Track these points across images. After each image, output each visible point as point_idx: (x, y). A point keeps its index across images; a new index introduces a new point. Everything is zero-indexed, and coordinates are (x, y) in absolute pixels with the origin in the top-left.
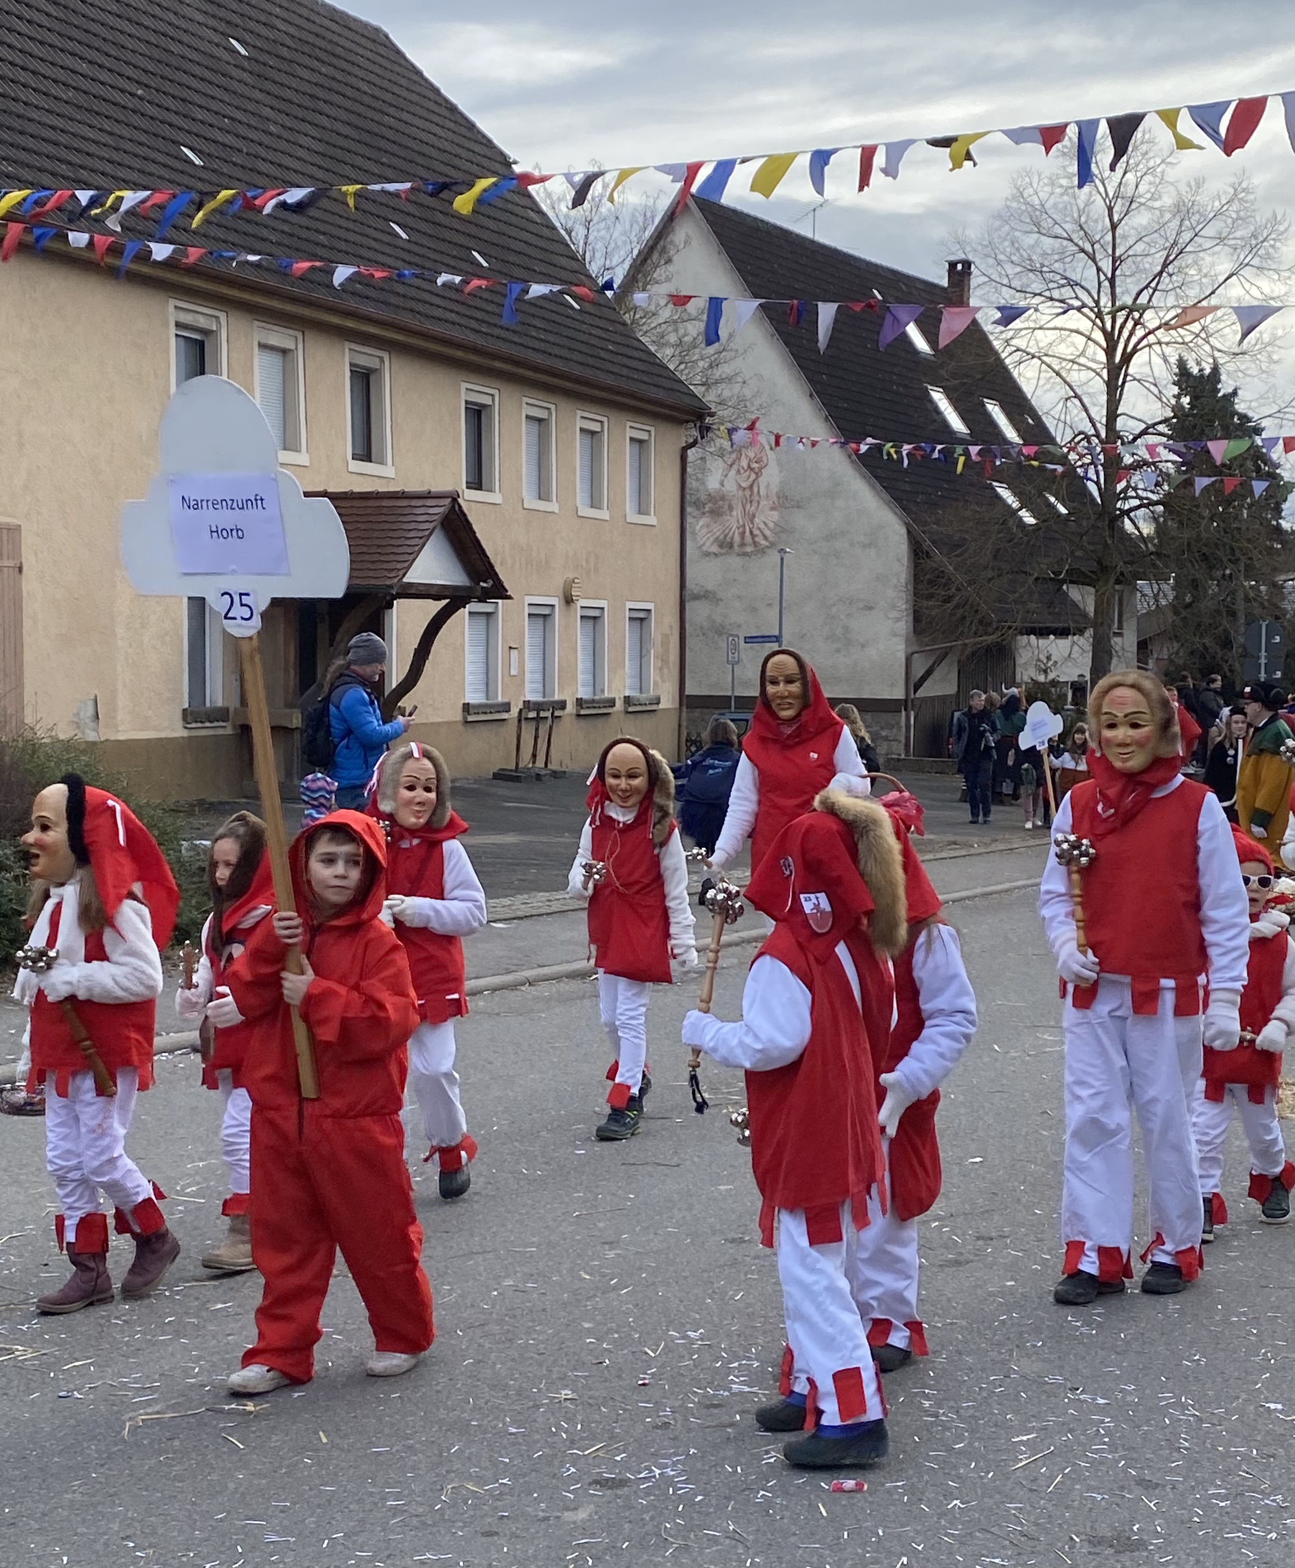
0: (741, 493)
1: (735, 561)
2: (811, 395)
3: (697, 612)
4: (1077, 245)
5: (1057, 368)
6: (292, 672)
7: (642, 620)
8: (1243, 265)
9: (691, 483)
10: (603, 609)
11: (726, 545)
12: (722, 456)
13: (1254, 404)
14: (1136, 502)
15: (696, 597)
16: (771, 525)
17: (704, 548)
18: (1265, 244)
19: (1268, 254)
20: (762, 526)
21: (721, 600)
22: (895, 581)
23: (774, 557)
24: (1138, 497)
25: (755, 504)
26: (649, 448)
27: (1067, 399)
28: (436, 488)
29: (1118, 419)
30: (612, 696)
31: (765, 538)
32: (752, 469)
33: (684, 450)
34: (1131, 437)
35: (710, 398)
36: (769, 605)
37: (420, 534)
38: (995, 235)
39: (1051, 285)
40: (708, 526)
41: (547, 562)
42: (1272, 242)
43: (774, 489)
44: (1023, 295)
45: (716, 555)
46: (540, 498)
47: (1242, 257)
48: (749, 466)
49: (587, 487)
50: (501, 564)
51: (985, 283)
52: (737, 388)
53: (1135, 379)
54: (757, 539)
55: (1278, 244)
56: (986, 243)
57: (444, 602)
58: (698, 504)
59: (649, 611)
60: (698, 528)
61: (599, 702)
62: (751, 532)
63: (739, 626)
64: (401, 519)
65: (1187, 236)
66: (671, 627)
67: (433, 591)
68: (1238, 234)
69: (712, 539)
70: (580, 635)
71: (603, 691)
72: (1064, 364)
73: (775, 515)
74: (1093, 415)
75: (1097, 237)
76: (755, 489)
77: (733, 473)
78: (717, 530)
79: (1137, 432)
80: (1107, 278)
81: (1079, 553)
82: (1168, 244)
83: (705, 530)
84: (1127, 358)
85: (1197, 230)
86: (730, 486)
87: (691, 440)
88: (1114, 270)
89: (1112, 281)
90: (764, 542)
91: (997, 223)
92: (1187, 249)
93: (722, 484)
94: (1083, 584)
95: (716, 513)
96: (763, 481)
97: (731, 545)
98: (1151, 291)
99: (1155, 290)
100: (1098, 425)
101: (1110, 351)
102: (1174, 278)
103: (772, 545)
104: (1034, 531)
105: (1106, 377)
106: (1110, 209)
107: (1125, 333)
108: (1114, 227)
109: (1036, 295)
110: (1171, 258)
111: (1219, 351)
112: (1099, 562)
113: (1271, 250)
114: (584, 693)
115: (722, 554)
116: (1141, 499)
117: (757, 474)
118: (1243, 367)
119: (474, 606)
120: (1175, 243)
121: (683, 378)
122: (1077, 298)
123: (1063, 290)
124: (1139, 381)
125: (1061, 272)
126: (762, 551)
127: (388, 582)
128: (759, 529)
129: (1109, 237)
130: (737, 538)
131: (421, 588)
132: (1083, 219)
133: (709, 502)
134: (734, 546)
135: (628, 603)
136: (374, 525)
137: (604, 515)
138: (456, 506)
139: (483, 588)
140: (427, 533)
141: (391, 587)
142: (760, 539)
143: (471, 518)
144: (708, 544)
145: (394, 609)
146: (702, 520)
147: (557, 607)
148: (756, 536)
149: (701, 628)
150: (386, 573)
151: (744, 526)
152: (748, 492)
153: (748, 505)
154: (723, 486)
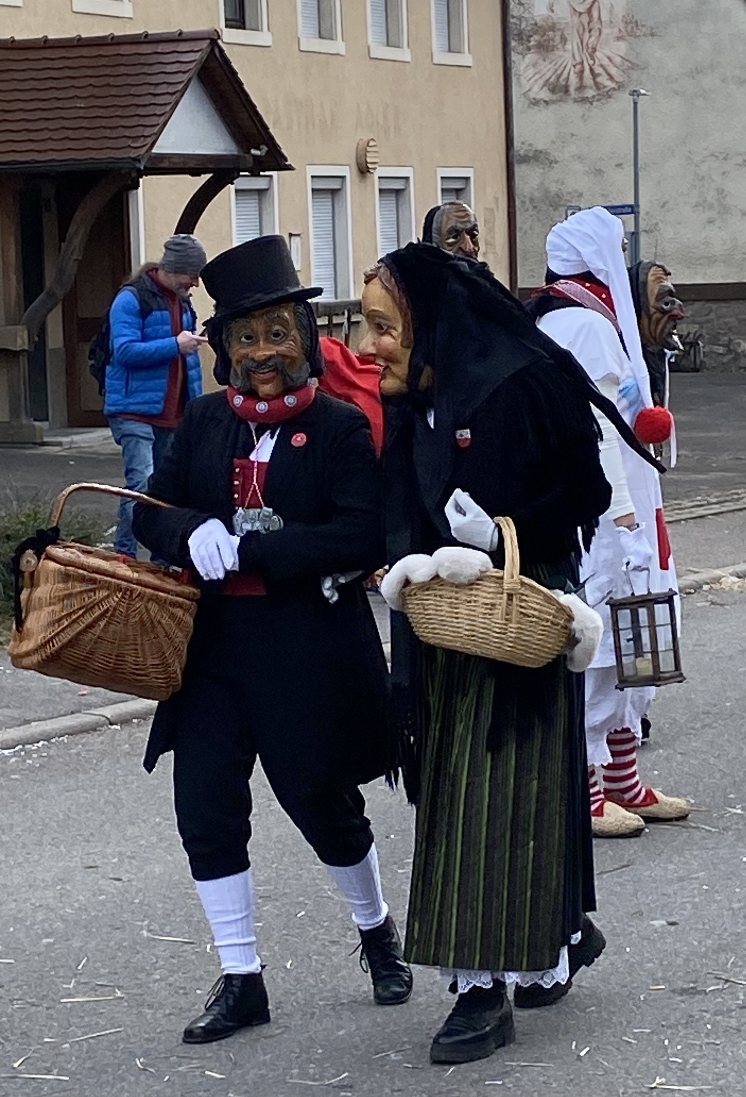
0: (576, 19)
1: (570, 109)
3: (527, 178)
6: (13, 277)
7: (458, 191)
9: (514, 9)
10: (407, 178)
11: (559, 89)
15: (525, 159)
16: (618, 60)
17: (532, 95)
20: (606, 62)
21: (556, 162)
23: (623, 102)
25: (595, 33)
28: (188, 28)
31: (611, 78)
36: (619, 165)
37: (171, 90)
40: (535, 65)
41: (333, 121)
43: (620, 12)
45: (546, 102)
46: (321, 37)
49: (381, 19)
54: (599, 79)
57: (206, 177)
59: (467, 179)
60: (522, 68)
63: (581, 195)
64: (147, 70)
66: (497, 199)
67: (191, 165)
69: (541, 82)
70: (379, 212)
78: (547, 70)
83: (531, 72)
86: (562, 11)
90: (610, 84)
95: (544, 48)
97: (566, 90)
103: (620, 86)
115: (554, 102)
119: (245, 182)
126: (605, 95)
127: (133, 154)
130: (574, 80)
131: (175, 160)
133: (536, 33)
134: (572, 90)
135: (439, 170)
136: (111, 81)
137: (404, 54)
138: (217, 51)
139: (254, 156)
140: (180, 87)
141: (137, 160)
142: (603, 80)
143: (235, 66)
144: (536, 89)
145: (140, 189)
146: (530, 57)
147: (348, 179)
148: (599, 75)
149: (532, 200)
150: (130, 142)
151: (582, 63)
152: (585, 18)
153: (587, 34)
154: (553, 11)
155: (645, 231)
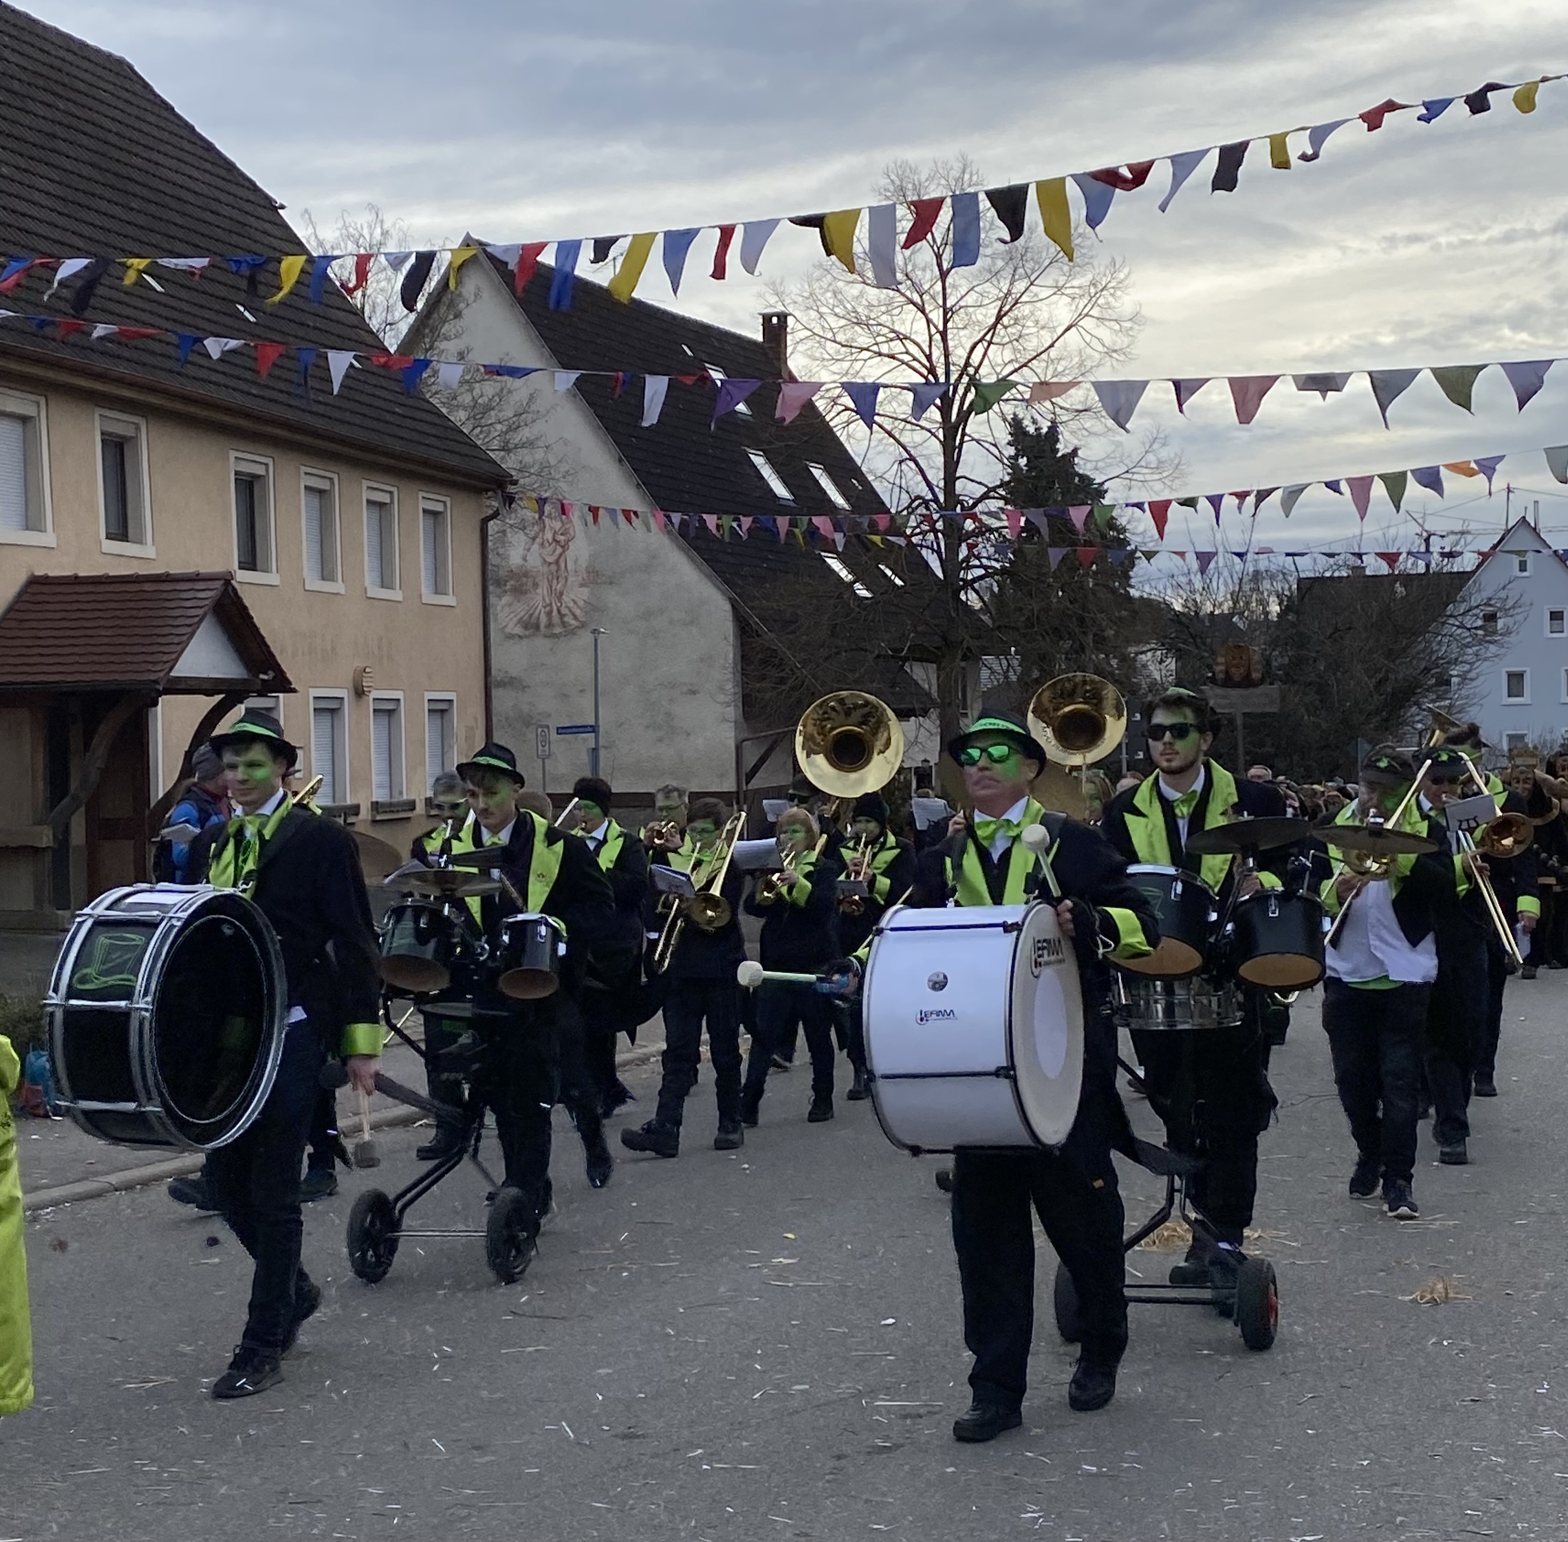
0: (546, 569)
1: (541, 643)
2: (620, 460)
3: (503, 700)
4: (903, 295)
5: (889, 428)
6: (41, 784)
7: (443, 711)
8: (1082, 316)
9: (492, 559)
10: (398, 700)
11: (531, 626)
12: (523, 529)
13: (1101, 464)
14: (981, 572)
15: (501, 684)
16: (581, 603)
17: (508, 630)
18: (1104, 292)
19: (1108, 303)
20: (571, 604)
21: (529, 687)
22: (722, 662)
23: (586, 638)
24: (981, 566)
25: (562, 581)
26: (445, 519)
27: (901, 462)
28: (204, 570)
29: (958, 483)
30: (412, 797)
31: (575, 618)
32: (558, 542)
33: (485, 522)
34: (971, 502)
35: (509, 464)
36: (582, 691)
37: (188, 622)
38: (816, 285)
39: (880, 339)
40: (510, 605)
41: (333, 649)
42: (1112, 291)
43: (583, 563)
44: (848, 350)
45: (520, 637)
46: (323, 579)
47: (1081, 306)
48: (554, 540)
49: (377, 564)
50: (282, 652)
51: (807, 338)
52: (539, 454)
53: (973, 439)
54: (566, 619)
55: (1119, 293)
56: (806, 294)
57: (219, 697)
58: (499, 583)
59: (451, 701)
60: (499, 608)
61: (399, 804)
62: (559, 611)
63: (549, 715)
64: (167, 604)
65: (1020, 286)
66: (476, 719)
67: (205, 686)
68: (1076, 283)
69: (515, 620)
70: (373, 729)
71: (401, 793)
72: (897, 423)
73: (584, 593)
74: (930, 478)
75: (926, 287)
76: (563, 565)
77: (536, 547)
78: (521, 609)
79: (978, 495)
80: (938, 331)
81: (920, 629)
82: (1002, 295)
83: (507, 610)
84: (964, 417)
85: (1032, 278)
86: (534, 561)
87: (491, 512)
88: (946, 322)
89: (944, 335)
90: (573, 622)
91: (817, 274)
92: (1024, 299)
93: (525, 559)
94: (927, 661)
95: (519, 591)
96: (570, 554)
97: (537, 627)
98: (986, 344)
99: (990, 343)
100: (937, 490)
101: (945, 410)
102: (1009, 330)
103: (583, 625)
104: (871, 604)
105: (942, 438)
106: (939, 257)
107: (961, 390)
108: (944, 275)
109: (862, 349)
110: (1007, 308)
111: (1061, 408)
112: (944, 638)
113: (1111, 299)
114: (380, 795)
115: (527, 637)
116: (985, 568)
117: (563, 547)
118: (1087, 425)
119: (253, 701)
120: (1009, 293)
121: (479, 443)
122: (907, 353)
123: (892, 344)
124: (978, 441)
125: (888, 324)
126: (571, 632)
127: (152, 677)
128: (567, 607)
129: (938, 287)
130: (544, 619)
131: (193, 683)
132: (910, 268)
133: (512, 578)
134: (542, 625)
135: (426, 693)
136: (135, 613)
137: (396, 595)
138: (230, 589)
139: (263, 680)
140: (196, 619)
141: (156, 682)
142: (569, 619)
143: (247, 602)
144: (511, 625)
145: (159, 707)
146: (506, 599)
147: (346, 700)
148: (565, 615)
149: (507, 719)
150: (150, 667)
151: (551, 605)
152: (554, 568)
153: (555, 582)
154: (525, 560)
155: (605, 747)
